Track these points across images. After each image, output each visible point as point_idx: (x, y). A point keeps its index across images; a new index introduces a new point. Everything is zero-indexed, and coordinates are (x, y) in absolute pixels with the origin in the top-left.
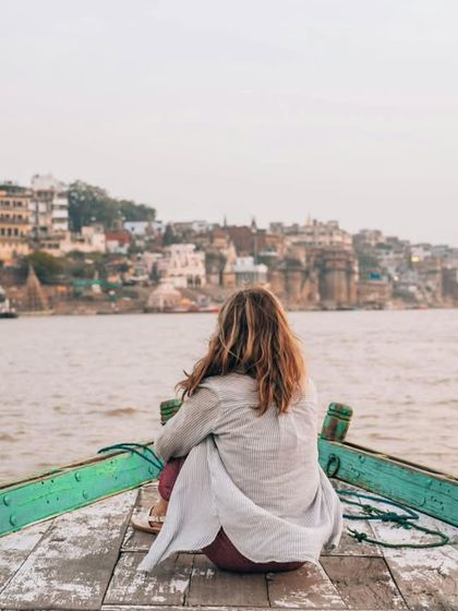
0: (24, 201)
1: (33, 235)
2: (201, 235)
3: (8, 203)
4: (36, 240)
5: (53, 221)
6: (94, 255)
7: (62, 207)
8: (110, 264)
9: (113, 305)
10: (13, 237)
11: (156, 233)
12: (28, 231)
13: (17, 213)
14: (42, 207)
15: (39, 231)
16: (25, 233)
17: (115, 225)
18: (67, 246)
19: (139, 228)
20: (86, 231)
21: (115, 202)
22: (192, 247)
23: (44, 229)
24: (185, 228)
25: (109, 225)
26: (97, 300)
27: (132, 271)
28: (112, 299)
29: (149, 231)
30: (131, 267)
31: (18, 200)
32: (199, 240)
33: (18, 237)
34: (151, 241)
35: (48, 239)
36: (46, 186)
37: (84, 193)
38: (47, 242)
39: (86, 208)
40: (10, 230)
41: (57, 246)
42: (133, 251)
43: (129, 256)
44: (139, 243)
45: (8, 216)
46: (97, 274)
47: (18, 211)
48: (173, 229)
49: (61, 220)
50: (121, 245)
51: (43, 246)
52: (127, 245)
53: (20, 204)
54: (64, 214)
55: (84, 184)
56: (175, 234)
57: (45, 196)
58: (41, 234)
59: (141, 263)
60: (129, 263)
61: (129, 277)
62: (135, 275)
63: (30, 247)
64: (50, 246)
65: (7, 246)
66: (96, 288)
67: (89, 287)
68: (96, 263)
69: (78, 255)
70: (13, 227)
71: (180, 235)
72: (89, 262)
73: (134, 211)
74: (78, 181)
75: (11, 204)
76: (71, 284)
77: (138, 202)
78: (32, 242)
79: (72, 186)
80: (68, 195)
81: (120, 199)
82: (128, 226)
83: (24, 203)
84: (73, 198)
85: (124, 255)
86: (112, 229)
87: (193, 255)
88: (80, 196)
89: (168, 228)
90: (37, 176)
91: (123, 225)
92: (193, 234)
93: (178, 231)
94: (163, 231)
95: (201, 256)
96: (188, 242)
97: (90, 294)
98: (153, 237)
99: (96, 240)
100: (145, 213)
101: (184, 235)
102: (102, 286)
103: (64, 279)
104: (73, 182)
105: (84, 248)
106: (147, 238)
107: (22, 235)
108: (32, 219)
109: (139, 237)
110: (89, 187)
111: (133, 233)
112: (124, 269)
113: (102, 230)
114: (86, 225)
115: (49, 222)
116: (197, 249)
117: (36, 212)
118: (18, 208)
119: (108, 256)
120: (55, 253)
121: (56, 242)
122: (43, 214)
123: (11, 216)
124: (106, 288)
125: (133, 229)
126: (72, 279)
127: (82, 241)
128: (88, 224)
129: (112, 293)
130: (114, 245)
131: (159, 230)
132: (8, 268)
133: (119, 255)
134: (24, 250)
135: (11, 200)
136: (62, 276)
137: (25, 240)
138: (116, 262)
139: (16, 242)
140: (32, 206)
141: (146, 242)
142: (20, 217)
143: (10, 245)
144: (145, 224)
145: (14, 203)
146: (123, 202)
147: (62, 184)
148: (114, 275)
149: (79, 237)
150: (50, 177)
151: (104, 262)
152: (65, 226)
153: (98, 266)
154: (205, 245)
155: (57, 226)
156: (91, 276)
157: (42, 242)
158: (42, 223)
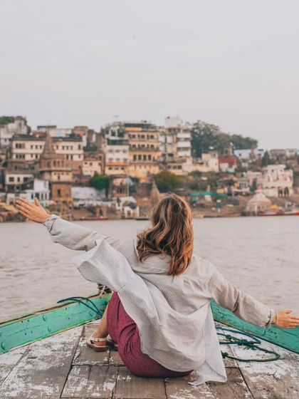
0: (155, 135)
1: (162, 159)
2: (291, 158)
3: (143, 137)
4: (164, 163)
5: (179, 149)
6: (211, 173)
7: (186, 139)
8: (221, 180)
9: (219, 210)
10: (147, 161)
11: (257, 157)
12: (159, 157)
13: (150, 144)
14: (170, 139)
15: (167, 156)
16: (156, 158)
17: (227, 152)
18: (189, 167)
19: (245, 154)
20: (204, 156)
21: (228, 136)
22: (283, 166)
23: (171, 155)
24: (278, 153)
25: (222, 152)
26: (207, 207)
27: (237, 185)
28: (219, 206)
29: (252, 156)
30: (236, 182)
31: (150, 134)
32: (288, 162)
33: (151, 161)
34: (253, 163)
35: (173, 162)
36: (174, 125)
37: (204, 130)
38: (172, 165)
39: (203, 140)
40: (145, 156)
41: (180, 167)
42: (240, 170)
43: (234, 174)
44: (245, 165)
45: (143, 146)
46: (209, 187)
47: (150, 142)
48: (270, 154)
49: (186, 149)
50: (230, 167)
51: (169, 167)
52: (235, 167)
53: (152, 137)
54: (188, 144)
55: (203, 122)
56: (271, 157)
57: (173, 131)
58: (168, 159)
59: (243, 179)
60: (235, 179)
61: (234, 190)
62: (238, 188)
63: (160, 168)
64: (175, 167)
65: (143, 167)
66: (208, 198)
67: (202, 197)
68: (209, 180)
69: (198, 174)
70: (147, 154)
71: (275, 158)
72: (205, 179)
73: (243, 143)
74: (199, 121)
75: (146, 137)
76: (189, 195)
77: (245, 136)
78: (162, 165)
79: (195, 124)
80: (192, 132)
81: (231, 134)
82: (237, 153)
83: (155, 137)
84: (196, 133)
85: (231, 173)
86: (225, 155)
87: (283, 172)
88: (200, 131)
89: (266, 154)
90: (169, 118)
91: (233, 152)
92: (284, 158)
93: (273, 155)
94: (263, 155)
95: (290, 173)
96: (280, 163)
97: (203, 202)
98: (254, 160)
99: (211, 163)
100: (249, 144)
101: (278, 159)
102: (212, 196)
103: (184, 191)
104: (196, 122)
105: (203, 169)
106: (250, 161)
107: (154, 160)
108: (162, 148)
109: (244, 161)
110: (206, 125)
111: (240, 158)
112: (231, 183)
113: (217, 156)
114: (205, 153)
115: (175, 150)
116: (287, 168)
117: (165, 143)
118: (150, 140)
119: (220, 174)
120: (177, 172)
121: (179, 164)
122: (170, 144)
123: (146, 146)
124: (215, 197)
125: (240, 155)
126: (190, 191)
127: (202, 164)
128: (207, 152)
129: (219, 201)
130: (225, 166)
131: (260, 155)
132: (143, 184)
133: (227, 173)
134: (155, 170)
135: (145, 134)
136: (182, 189)
137: (156, 163)
138: (225, 179)
139: (150, 165)
140: (162, 139)
141: (250, 164)
142: (152, 146)
143: (145, 167)
144: (249, 151)
145: (148, 136)
146: (234, 136)
147: (188, 123)
148: (223, 187)
149: (200, 161)
150: (177, 118)
151: (216, 179)
152: (188, 153)
153: (209, 181)
154: (293, 165)
155: (181, 154)
156: (204, 189)
157: (169, 164)
158: (169, 151)
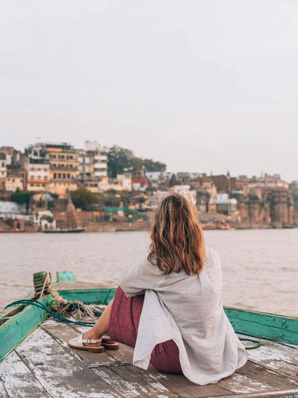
0: (74, 156)
1: (80, 178)
2: (195, 180)
3: (63, 157)
4: (82, 181)
5: (96, 170)
6: (125, 192)
7: (103, 161)
8: (133, 197)
9: (130, 225)
10: (66, 179)
11: (166, 179)
12: (77, 176)
13: (69, 164)
14: (87, 160)
15: (85, 175)
16: (74, 176)
17: (139, 173)
18: (104, 186)
19: (155, 176)
20: (119, 177)
21: (140, 160)
22: (188, 187)
23: (89, 174)
24: (184, 176)
25: (135, 174)
26: (119, 221)
27: (147, 202)
28: (130, 221)
29: (161, 178)
30: (146, 199)
31: (70, 155)
32: (192, 183)
33: (70, 180)
34: (162, 184)
35: (90, 180)
36: (93, 148)
37: (119, 153)
38: (89, 183)
39: (118, 162)
40: (64, 175)
41: (96, 186)
42: (150, 189)
43: (145, 193)
44: (154, 185)
45: (63, 165)
46: (122, 204)
47: (70, 162)
48: (177, 177)
49: (102, 170)
50: (142, 186)
51: (86, 185)
52: (146, 186)
53: (71, 157)
54: (104, 166)
55: (119, 148)
56: (177, 179)
57: (91, 154)
58: (86, 177)
59: (154, 197)
60: (145, 197)
61: (145, 206)
62: (148, 205)
63: (78, 186)
64: (91, 185)
65: (62, 185)
66: (121, 213)
67: (116, 212)
68: (122, 197)
69: (113, 192)
70: (66, 173)
71: (181, 180)
72: (118, 196)
73: (153, 166)
74: (115, 146)
75: (66, 157)
76: (103, 210)
77: (155, 160)
78: (79, 183)
79: (111, 149)
80: (109, 155)
81: (144, 159)
82: (148, 174)
83: (74, 157)
84: (112, 157)
85: (142, 192)
86: (137, 176)
87: (188, 192)
88: (116, 155)
89: (173, 176)
90: (88, 142)
91: (144, 174)
92: (189, 180)
93: (179, 177)
94: (170, 177)
95: (194, 193)
96: (185, 184)
97: (116, 217)
98: (163, 181)
99: (125, 183)
100: (160, 167)
101: (183, 180)
102: (124, 212)
103: (99, 207)
104: (112, 146)
105: (118, 188)
106: (159, 182)
107: (73, 178)
108: (80, 168)
109: (154, 181)
110: (122, 149)
111: (151, 179)
112: (142, 201)
113: (130, 176)
114: (120, 173)
115: (92, 170)
116: (191, 189)
117: (83, 164)
118: (70, 160)
119: (133, 192)
120: (93, 190)
121: (96, 183)
122: (88, 164)
123: (66, 165)
124: (127, 213)
125: (151, 176)
126: (104, 207)
127: (117, 183)
128: (122, 172)
129: (130, 216)
130: (137, 186)
131: (168, 177)
132: (61, 200)
133: (139, 192)
134: (74, 187)
135: (65, 155)
136: (97, 205)
137: (75, 181)
138: (137, 197)
139: (69, 183)
140: (80, 160)
141: (159, 184)
142: (71, 166)
143: (65, 184)
144: (159, 173)
145: (67, 157)
146: (146, 160)
147: (105, 147)
148: (134, 204)
149: (115, 181)
150: (95, 142)
151: (128, 197)
152: (105, 174)
153: (122, 199)
154: (196, 186)
155: (98, 174)
156: (118, 205)
157: (86, 183)
158: (87, 170)
